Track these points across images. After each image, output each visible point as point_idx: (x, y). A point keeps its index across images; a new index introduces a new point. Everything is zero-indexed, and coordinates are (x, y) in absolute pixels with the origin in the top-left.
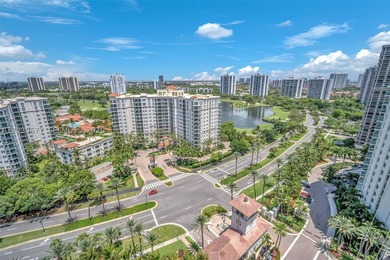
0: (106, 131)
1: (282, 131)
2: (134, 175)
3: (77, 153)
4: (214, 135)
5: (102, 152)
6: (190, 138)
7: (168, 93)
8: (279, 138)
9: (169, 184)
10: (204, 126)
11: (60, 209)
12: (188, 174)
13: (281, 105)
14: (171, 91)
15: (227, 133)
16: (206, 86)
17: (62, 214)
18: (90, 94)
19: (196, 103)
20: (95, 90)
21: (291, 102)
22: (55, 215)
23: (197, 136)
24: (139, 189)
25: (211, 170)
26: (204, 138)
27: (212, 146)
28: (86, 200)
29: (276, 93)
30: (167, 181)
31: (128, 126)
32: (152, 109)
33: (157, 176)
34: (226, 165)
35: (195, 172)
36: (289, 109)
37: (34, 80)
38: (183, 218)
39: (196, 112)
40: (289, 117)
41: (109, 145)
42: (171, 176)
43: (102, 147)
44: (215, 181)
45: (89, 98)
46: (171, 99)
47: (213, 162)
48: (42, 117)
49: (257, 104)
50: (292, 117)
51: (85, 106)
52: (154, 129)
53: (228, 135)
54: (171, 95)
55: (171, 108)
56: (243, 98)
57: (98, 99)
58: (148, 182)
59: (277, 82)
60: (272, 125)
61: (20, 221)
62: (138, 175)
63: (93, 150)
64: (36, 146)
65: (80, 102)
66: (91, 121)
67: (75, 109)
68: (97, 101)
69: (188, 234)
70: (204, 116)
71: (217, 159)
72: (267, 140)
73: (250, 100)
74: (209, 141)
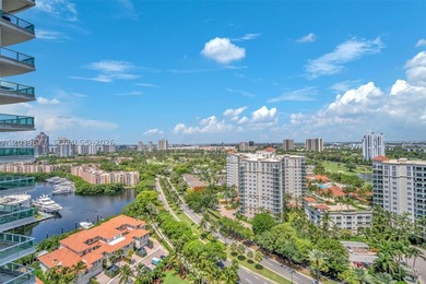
0: (361, 202)
3: (327, 217)
5: (354, 226)
11: (305, 270)
18: (335, 156)
20: (340, 152)
22: (300, 273)
28: (332, 278)
41: (364, 220)
43: (355, 220)
45: (333, 160)
48: (298, 173)
51: (331, 168)
57: (344, 162)
61: (274, 260)
63: (344, 220)
64: (289, 197)
65: (325, 163)
66: (341, 186)
67: (319, 170)
68: (342, 164)
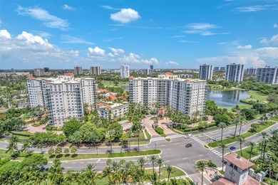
0: (124, 101)
1: (261, 112)
2: (144, 130)
3: (110, 112)
4: (200, 109)
5: (122, 113)
6: (182, 109)
7: (166, 77)
8: (259, 117)
9: (169, 140)
10: (193, 101)
11: (103, 144)
12: (181, 136)
13: (258, 90)
14: (168, 76)
15: (210, 108)
16: (186, 73)
17: (104, 148)
18: (107, 77)
19: (189, 85)
20: (109, 74)
21: (268, 88)
22: (100, 147)
23: (187, 109)
24: (148, 140)
25: (199, 135)
26: (193, 110)
27: (198, 117)
28: (116, 142)
29: (251, 79)
30: (167, 138)
31: (138, 98)
32: (155, 87)
33: (159, 133)
34: (211, 133)
35: (187, 134)
36: (266, 93)
37: (77, 68)
38: (182, 165)
39: (188, 91)
40: (267, 100)
41: (126, 109)
42: (169, 135)
43: (123, 110)
44: (203, 144)
45: (107, 79)
46: (169, 82)
47: (201, 129)
48: (91, 89)
49: (233, 88)
50: (271, 100)
51: (106, 84)
52: (155, 101)
53: (211, 110)
54: (168, 79)
55: (168, 87)
56: (220, 83)
57: (112, 80)
58: (154, 137)
59: (252, 70)
60: (251, 106)
61: (84, 147)
62: (146, 131)
63: (118, 111)
64: (87, 106)
65: (103, 82)
66: (114, 94)
67: (101, 86)
68: (112, 82)
69: (187, 176)
70: (194, 94)
71: (204, 127)
72: (247, 117)
73: (226, 85)
74: (197, 113)
